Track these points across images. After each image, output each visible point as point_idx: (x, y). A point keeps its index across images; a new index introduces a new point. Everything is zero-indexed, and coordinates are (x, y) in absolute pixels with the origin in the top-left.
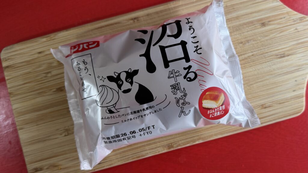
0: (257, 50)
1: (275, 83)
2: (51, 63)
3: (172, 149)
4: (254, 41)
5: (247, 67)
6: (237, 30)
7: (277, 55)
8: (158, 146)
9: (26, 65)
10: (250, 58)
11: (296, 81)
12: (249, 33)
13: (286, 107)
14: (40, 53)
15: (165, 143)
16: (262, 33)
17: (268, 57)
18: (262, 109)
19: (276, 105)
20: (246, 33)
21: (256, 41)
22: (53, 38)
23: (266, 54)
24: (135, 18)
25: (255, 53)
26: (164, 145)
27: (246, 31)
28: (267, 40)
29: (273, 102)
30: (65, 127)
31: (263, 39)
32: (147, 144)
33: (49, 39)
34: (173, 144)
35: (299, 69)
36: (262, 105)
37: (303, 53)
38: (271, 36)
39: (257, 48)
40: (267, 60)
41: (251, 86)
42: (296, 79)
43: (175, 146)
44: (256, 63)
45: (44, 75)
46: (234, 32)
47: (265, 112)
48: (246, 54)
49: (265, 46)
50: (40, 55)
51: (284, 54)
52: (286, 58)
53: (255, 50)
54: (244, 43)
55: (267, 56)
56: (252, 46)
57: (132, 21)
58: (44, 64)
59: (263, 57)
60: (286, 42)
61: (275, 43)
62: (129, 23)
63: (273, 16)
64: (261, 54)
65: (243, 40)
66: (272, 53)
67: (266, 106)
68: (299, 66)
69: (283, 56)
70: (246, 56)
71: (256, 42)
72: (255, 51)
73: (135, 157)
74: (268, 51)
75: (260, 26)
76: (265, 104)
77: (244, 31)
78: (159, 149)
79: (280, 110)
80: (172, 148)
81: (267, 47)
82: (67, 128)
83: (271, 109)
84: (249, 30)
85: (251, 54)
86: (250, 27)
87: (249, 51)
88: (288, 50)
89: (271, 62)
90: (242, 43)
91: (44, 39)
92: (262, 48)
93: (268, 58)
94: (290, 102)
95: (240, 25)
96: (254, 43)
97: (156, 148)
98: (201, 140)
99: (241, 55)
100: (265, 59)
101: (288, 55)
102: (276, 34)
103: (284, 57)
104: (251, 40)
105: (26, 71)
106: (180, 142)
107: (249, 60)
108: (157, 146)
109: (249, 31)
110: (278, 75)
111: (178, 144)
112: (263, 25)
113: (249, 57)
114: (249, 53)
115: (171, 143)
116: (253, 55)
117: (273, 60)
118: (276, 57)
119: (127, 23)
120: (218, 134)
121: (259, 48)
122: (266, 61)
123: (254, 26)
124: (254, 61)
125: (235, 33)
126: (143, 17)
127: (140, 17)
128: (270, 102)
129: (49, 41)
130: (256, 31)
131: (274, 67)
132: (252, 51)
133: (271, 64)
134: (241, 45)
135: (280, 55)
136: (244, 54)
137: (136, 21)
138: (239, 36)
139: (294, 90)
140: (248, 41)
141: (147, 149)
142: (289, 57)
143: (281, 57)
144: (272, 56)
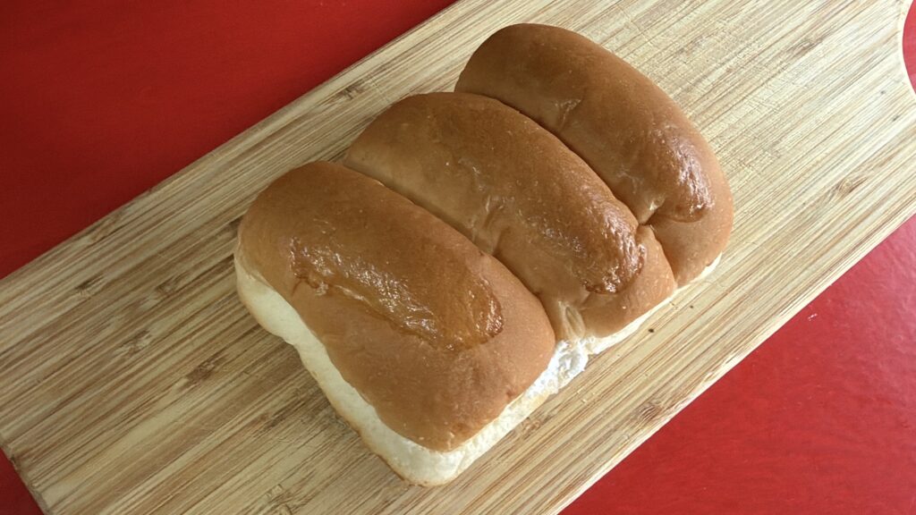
0: (731, 54)
2: (135, 305)
3: (664, 421)
4: (710, 36)
6: (650, 26)
7: (794, 48)
8: (612, 426)
9: (47, 342)
10: (726, 81)
11: (883, 92)
12: (686, 21)
14: (84, 286)
15: (627, 409)
16: (720, 11)
17: (772, 60)
18: (843, 197)
19: (872, 172)
20: (679, 26)
21: (717, 33)
22: (112, 228)
23: (763, 56)
24: (349, 90)
25: (731, 63)
26: (629, 415)
27: (675, 19)
28: (742, 23)
29: (860, 167)
30: (270, 492)
31: (731, 25)
32: (573, 437)
33: (100, 236)
34: (654, 402)
36: (838, 187)
37: (852, 21)
38: (745, 11)
39: (730, 51)
40: (775, 68)
41: (777, 148)
42: (878, 89)
43: (662, 405)
44: (751, 87)
45: (126, 349)
46: (645, 31)
47: (860, 202)
48: (710, 73)
49: (748, 38)
50: (86, 294)
51: (806, 40)
52: (819, 47)
53: (727, 57)
54: (686, 49)
55: (767, 60)
56: (711, 50)
57: (343, 99)
58: (112, 315)
59: (759, 66)
61: (766, 24)
62: (336, 106)
64: (750, 61)
65: (682, 43)
66: (775, 47)
67: (847, 185)
68: (865, 53)
69: (806, 46)
70: (713, 78)
71: (717, 37)
72: (728, 60)
74: (762, 48)
76: (844, 180)
77: (670, 22)
78: (618, 435)
80: (657, 414)
81: (752, 39)
82: (277, 491)
83: (869, 188)
84: (679, 15)
85: (722, 70)
86: (679, 9)
87: (715, 65)
88: (812, 27)
89: (788, 70)
90: (682, 51)
91: (85, 241)
92: (742, 46)
93: (773, 65)
94: (907, 150)
95: (651, 11)
96: (712, 40)
97: (608, 436)
98: (730, 356)
100: (767, 70)
101: (821, 39)
103: (811, 46)
104: (700, 37)
105: (55, 360)
106: (675, 385)
107: (728, 85)
108: (608, 429)
109: (682, 18)
110: (827, 95)
111: (669, 395)
113: (720, 78)
114: (716, 68)
115: (649, 401)
116: (729, 71)
117: (789, 65)
118: (790, 55)
119: (333, 108)
121: (734, 48)
122: (774, 72)
124: (742, 84)
125: (649, 34)
126: (369, 77)
127: (361, 81)
128: (855, 171)
129: (102, 239)
130: (700, 11)
131: (801, 80)
132: (720, 61)
133: (790, 76)
134: (682, 57)
135: (800, 44)
136: (705, 77)
137: (354, 93)
138: (663, 38)
139: (893, 116)
140: (695, 43)
141: (583, 451)
142: (826, 42)
143: (805, 50)
144: (779, 55)
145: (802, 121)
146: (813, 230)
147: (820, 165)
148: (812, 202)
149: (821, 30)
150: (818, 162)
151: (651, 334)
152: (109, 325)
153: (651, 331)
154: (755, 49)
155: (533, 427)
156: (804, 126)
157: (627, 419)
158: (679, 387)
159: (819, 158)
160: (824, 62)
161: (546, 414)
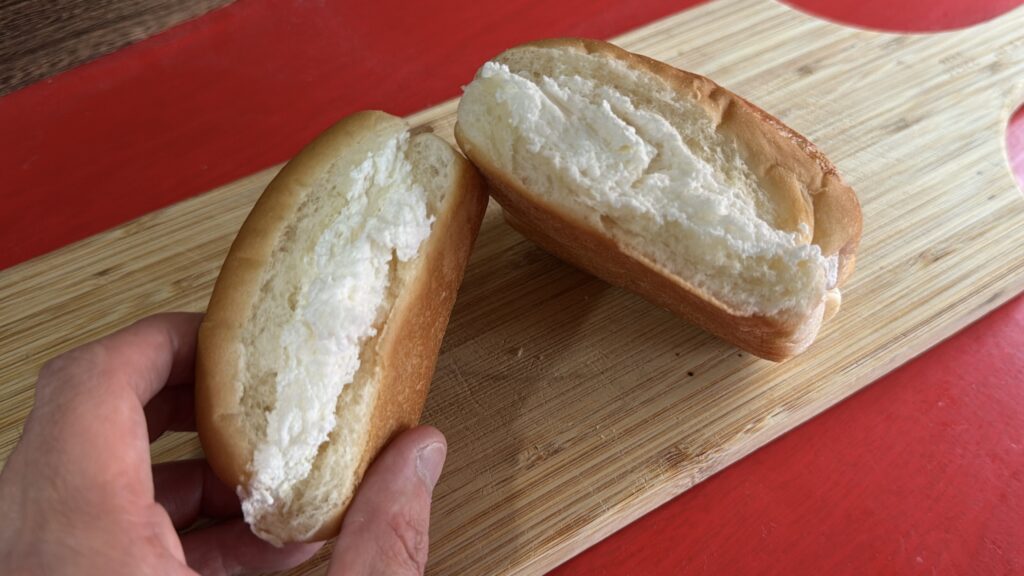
2: (147, 295)
4: (800, 109)
7: (887, 127)
8: (629, 467)
11: (979, 173)
12: (776, 95)
13: (997, 242)
14: (102, 273)
15: (650, 451)
16: (813, 89)
17: (863, 135)
18: (926, 266)
19: (961, 245)
21: (806, 107)
23: (853, 131)
28: (835, 101)
29: (947, 240)
31: (823, 102)
32: (581, 474)
34: (681, 447)
35: (967, 145)
36: (922, 255)
37: (953, 108)
38: (840, 90)
40: (865, 142)
42: (975, 169)
43: (690, 450)
44: (836, 156)
47: (944, 272)
49: (840, 114)
50: (102, 281)
51: (902, 120)
52: (916, 128)
55: (857, 135)
58: (121, 302)
59: (849, 139)
61: (860, 104)
63: (821, 49)
64: (839, 134)
66: (866, 125)
67: (932, 254)
69: (902, 125)
71: (807, 111)
73: (551, 532)
74: (854, 123)
75: (797, 77)
76: (929, 249)
78: (633, 477)
79: (981, 258)
80: (682, 459)
81: (844, 115)
83: (956, 259)
86: (771, 84)
88: (911, 109)
89: (879, 144)
91: (118, 233)
92: (832, 120)
93: (864, 139)
94: (1000, 228)
96: (802, 113)
97: (623, 476)
98: (777, 410)
100: (856, 143)
101: (918, 120)
102: (851, 82)
103: (907, 126)
104: (789, 110)
105: (53, 337)
106: (708, 434)
108: (624, 470)
109: (773, 92)
110: (919, 170)
111: (700, 441)
112: (806, 71)
115: (675, 445)
117: (881, 140)
118: (883, 131)
121: (823, 121)
122: (863, 146)
123: (780, 79)
128: (942, 242)
130: (792, 87)
131: (894, 155)
133: (881, 150)
135: (895, 123)
139: (989, 195)
141: (591, 489)
142: (923, 124)
143: (899, 129)
144: (871, 131)
145: (888, 191)
146: (889, 294)
147: (903, 234)
148: (891, 267)
149: (919, 112)
150: (901, 231)
151: (690, 378)
152: (114, 312)
153: (691, 374)
154: (847, 123)
155: (539, 458)
156: (889, 196)
157: (647, 461)
158: (714, 435)
159: (903, 227)
160: (920, 142)
161: (556, 446)
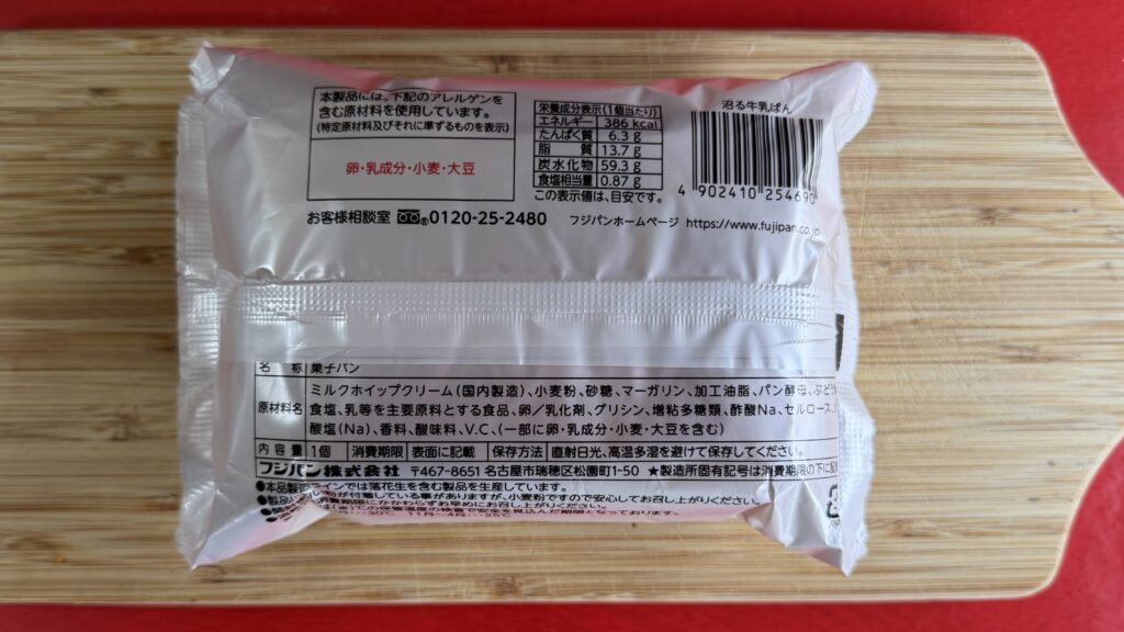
0: (937, 305)
1: (970, 450)
2: (132, 144)
3: (510, 599)
4: (934, 269)
5: (879, 363)
6: (882, 210)
7: (1010, 348)
8: (461, 572)
9: (33, 125)
10: (899, 331)
11: (1051, 464)
12: (926, 232)
13: (987, 551)
14: (99, 91)
15: (489, 568)
16: (975, 247)
17: (973, 344)
18: (892, 535)
19: (949, 535)
20: (913, 232)
21: (945, 271)
22: (165, 49)
23: (968, 332)
24: (503, 58)
25: (926, 315)
26: (485, 575)
27: (917, 222)
28: (985, 279)
29: (941, 520)
30: (122, 406)
31: (970, 272)
32: (417, 555)
33: (148, 49)
34: (518, 580)
35: (1074, 421)
36: (898, 522)
37: (1105, 364)
38: (1004, 267)
39: (939, 300)
40: (966, 354)
42: (1053, 457)
43: (525, 587)
44: (919, 356)
45: (94, 183)
46: (870, 213)
47: (903, 553)
48: (891, 309)
49: (973, 300)
50: (97, 101)
51: (1034, 349)
52: (1038, 366)
53: (928, 305)
54: (894, 265)
55: (967, 340)
56: (921, 285)
57: (487, 66)
58: (104, 139)
59: (953, 340)
60: (1058, 304)
61: (1011, 299)
62: (476, 69)
63: (1034, 193)
64: (948, 328)
65: (894, 255)
66: (990, 332)
67: (910, 529)
68: (1080, 409)
69: (1028, 356)
70: (889, 317)
71: (941, 275)
72: (926, 309)
73: (362, 591)
74: (978, 322)
75: (973, 219)
76: (910, 521)
77: (909, 221)
78: (460, 583)
79: (960, 559)
80: (511, 592)
81: (976, 305)
82: (128, 410)
83: (928, 547)
84: (927, 221)
85: (908, 316)
86: (933, 213)
87: (907, 304)
88: (1054, 340)
89: (979, 366)
90: (886, 263)
91: (130, 44)
92: (957, 304)
93: (969, 350)
94: (1007, 539)
95: (900, 194)
96: (932, 275)
97: (450, 577)
98: (626, 594)
99: (872, 310)
100: (955, 350)
101: (1049, 359)
102: (1026, 263)
103: (1032, 360)
104: (924, 262)
106: (549, 581)
107: (897, 336)
108: (455, 572)
109: (926, 226)
111: (538, 585)
112: (989, 216)
113: (898, 323)
114: (904, 309)
115: (514, 576)
116: (915, 322)
117: (986, 362)
118: (999, 352)
119: (470, 69)
120: (702, 589)
121: (946, 299)
122: (960, 358)
123: (949, 212)
124: (913, 346)
125: (872, 219)
126: (534, 59)
127: (523, 59)
128: (931, 520)
129: (149, 54)
130: (954, 232)
131: (984, 388)
132: (916, 304)
133: (973, 375)
134: (881, 270)
135: (1021, 349)
136: (883, 310)
137: (504, 67)
138: (882, 235)
139: (1033, 495)
140: (912, 264)
141: (417, 573)
142: (1052, 366)
143: (1022, 359)
144: (987, 343)
145: (934, 430)
149: (1060, 349)
157: (480, 576)
158: (554, 585)
160: (1025, 386)
